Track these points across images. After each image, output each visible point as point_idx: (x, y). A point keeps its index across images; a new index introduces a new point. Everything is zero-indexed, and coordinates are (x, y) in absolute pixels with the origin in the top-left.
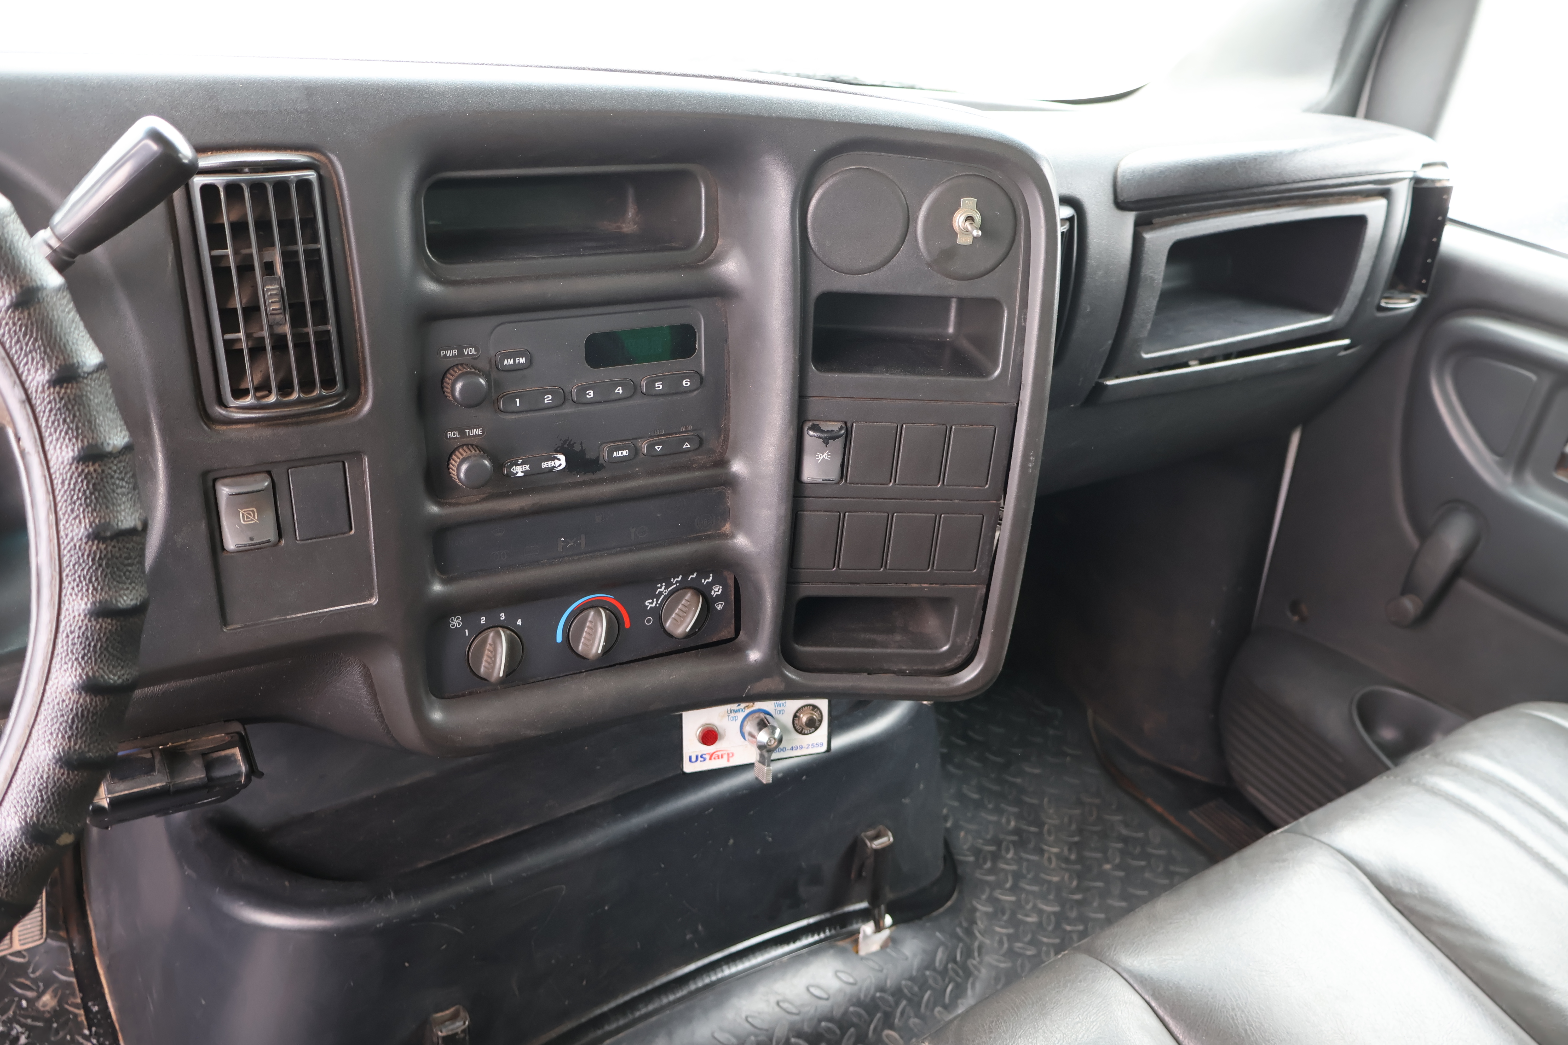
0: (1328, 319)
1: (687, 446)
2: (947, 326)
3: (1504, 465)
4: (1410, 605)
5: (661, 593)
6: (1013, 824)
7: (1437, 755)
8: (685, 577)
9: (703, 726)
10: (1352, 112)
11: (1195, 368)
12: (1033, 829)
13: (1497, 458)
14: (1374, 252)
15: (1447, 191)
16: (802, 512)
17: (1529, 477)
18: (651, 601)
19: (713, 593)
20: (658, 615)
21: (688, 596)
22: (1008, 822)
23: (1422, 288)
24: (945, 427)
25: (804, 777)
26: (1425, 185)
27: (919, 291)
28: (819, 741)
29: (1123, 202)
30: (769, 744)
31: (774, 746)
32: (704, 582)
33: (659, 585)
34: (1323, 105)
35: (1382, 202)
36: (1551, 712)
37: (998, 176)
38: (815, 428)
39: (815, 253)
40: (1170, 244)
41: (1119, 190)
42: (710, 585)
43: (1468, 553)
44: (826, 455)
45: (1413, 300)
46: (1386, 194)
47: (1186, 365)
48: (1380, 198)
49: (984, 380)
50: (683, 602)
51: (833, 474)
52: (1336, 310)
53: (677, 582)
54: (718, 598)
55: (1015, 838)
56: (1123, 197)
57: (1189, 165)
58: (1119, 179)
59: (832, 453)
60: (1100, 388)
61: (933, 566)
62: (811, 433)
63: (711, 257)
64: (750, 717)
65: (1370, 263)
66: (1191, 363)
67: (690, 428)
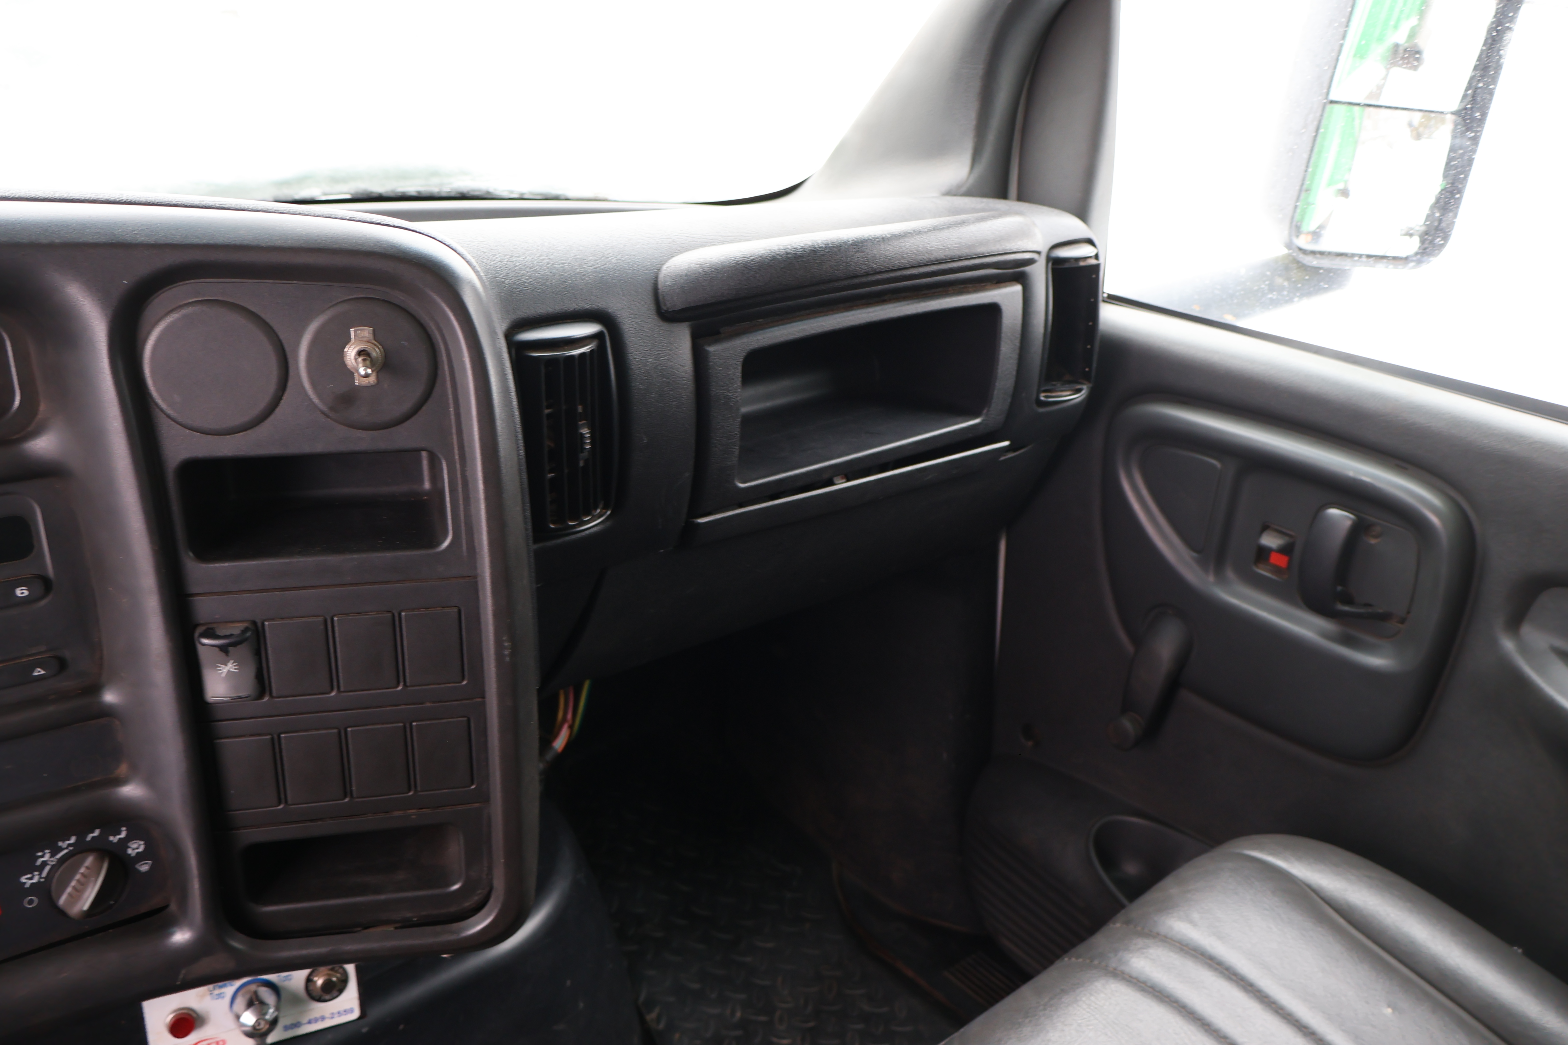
0: (977, 421)
1: (39, 672)
2: (421, 481)
3: (1203, 563)
4: (1129, 725)
5: (44, 864)
6: (738, 1014)
7: (1128, 922)
8: (81, 836)
9: (175, 1011)
10: (1002, 194)
11: (842, 485)
12: (763, 1018)
13: (1195, 555)
14: (1017, 343)
15: (1096, 269)
16: (218, 741)
17: (1230, 574)
18: (29, 876)
19: (130, 851)
20: (45, 891)
21: (90, 860)
22: (733, 1013)
23: (1087, 377)
24: (390, 615)
25: (401, 1027)
26: (1067, 265)
27: (319, 447)
28: (347, 1007)
29: (667, 311)
30: (258, 1028)
31: (264, 1030)
32: (114, 839)
33: (40, 854)
34: (964, 189)
35: (1018, 288)
36: (1261, 849)
37: (399, 297)
38: (210, 633)
39: (162, 410)
40: (743, 355)
41: (661, 298)
42: (124, 843)
43: (1182, 660)
44: (231, 667)
45: (1078, 391)
46: (1021, 278)
47: (831, 483)
48: (1014, 283)
49: (431, 551)
50: (82, 870)
51: (247, 688)
52: (985, 411)
53: (69, 845)
54: (140, 857)
55: (739, 1033)
56: (669, 304)
57: (738, 264)
58: (660, 286)
59: (239, 662)
60: (691, 528)
61: (416, 787)
62: (205, 641)
63: (30, 429)
64: (240, 994)
65: (1015, 356)
66: (836, 480)
67: (43, 648)
